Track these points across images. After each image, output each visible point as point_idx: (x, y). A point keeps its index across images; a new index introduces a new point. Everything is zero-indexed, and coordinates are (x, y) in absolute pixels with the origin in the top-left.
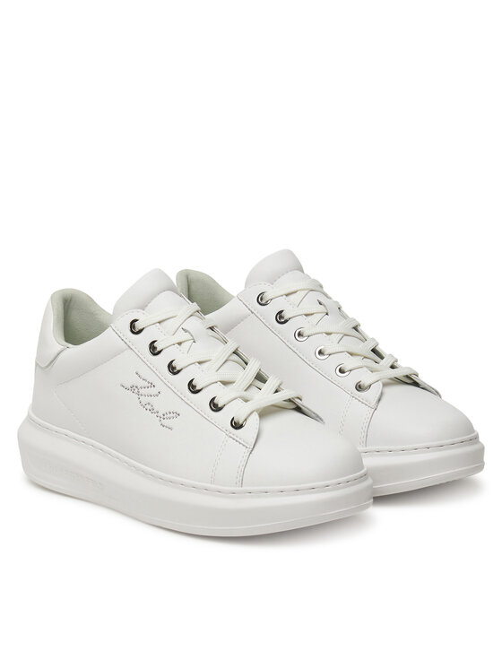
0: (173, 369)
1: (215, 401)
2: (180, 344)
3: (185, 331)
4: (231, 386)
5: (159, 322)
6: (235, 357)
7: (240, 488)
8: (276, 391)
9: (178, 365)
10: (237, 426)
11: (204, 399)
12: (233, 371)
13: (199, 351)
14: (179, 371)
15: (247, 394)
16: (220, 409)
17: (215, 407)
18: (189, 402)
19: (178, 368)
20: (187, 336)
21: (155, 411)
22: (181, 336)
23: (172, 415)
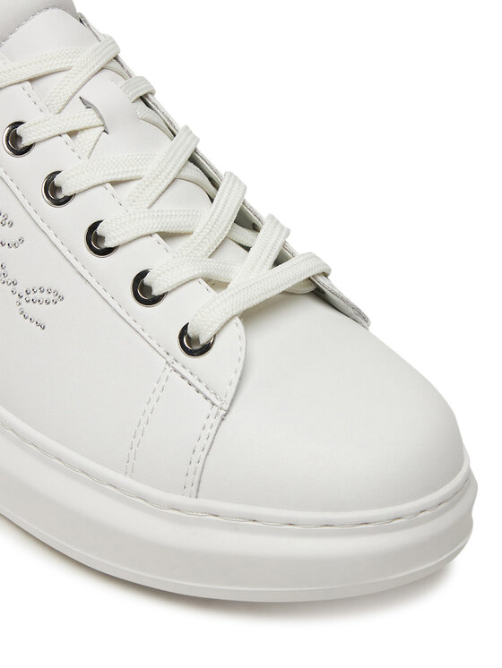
0: (54, 193)
1: (147, 280)
2: (72, 134)
3: (87, 105)
4: (180, 244)
5: (31, 80)
6: (193, 171)
7: (192, 502)
8: (277, 263)
9: (67, 185)
10: (193, 346)
11: (120, 270)
12: (186, 206)
13: (116, 154)
14: (67, 199)
15: (214, 267)
16: (156, 300)
17: (143, 292)
18: (85, 273)
19: (66, 192)
20: (89, 118)
21: (10, 278)
22: (77, 116)
23: (45, 296)
